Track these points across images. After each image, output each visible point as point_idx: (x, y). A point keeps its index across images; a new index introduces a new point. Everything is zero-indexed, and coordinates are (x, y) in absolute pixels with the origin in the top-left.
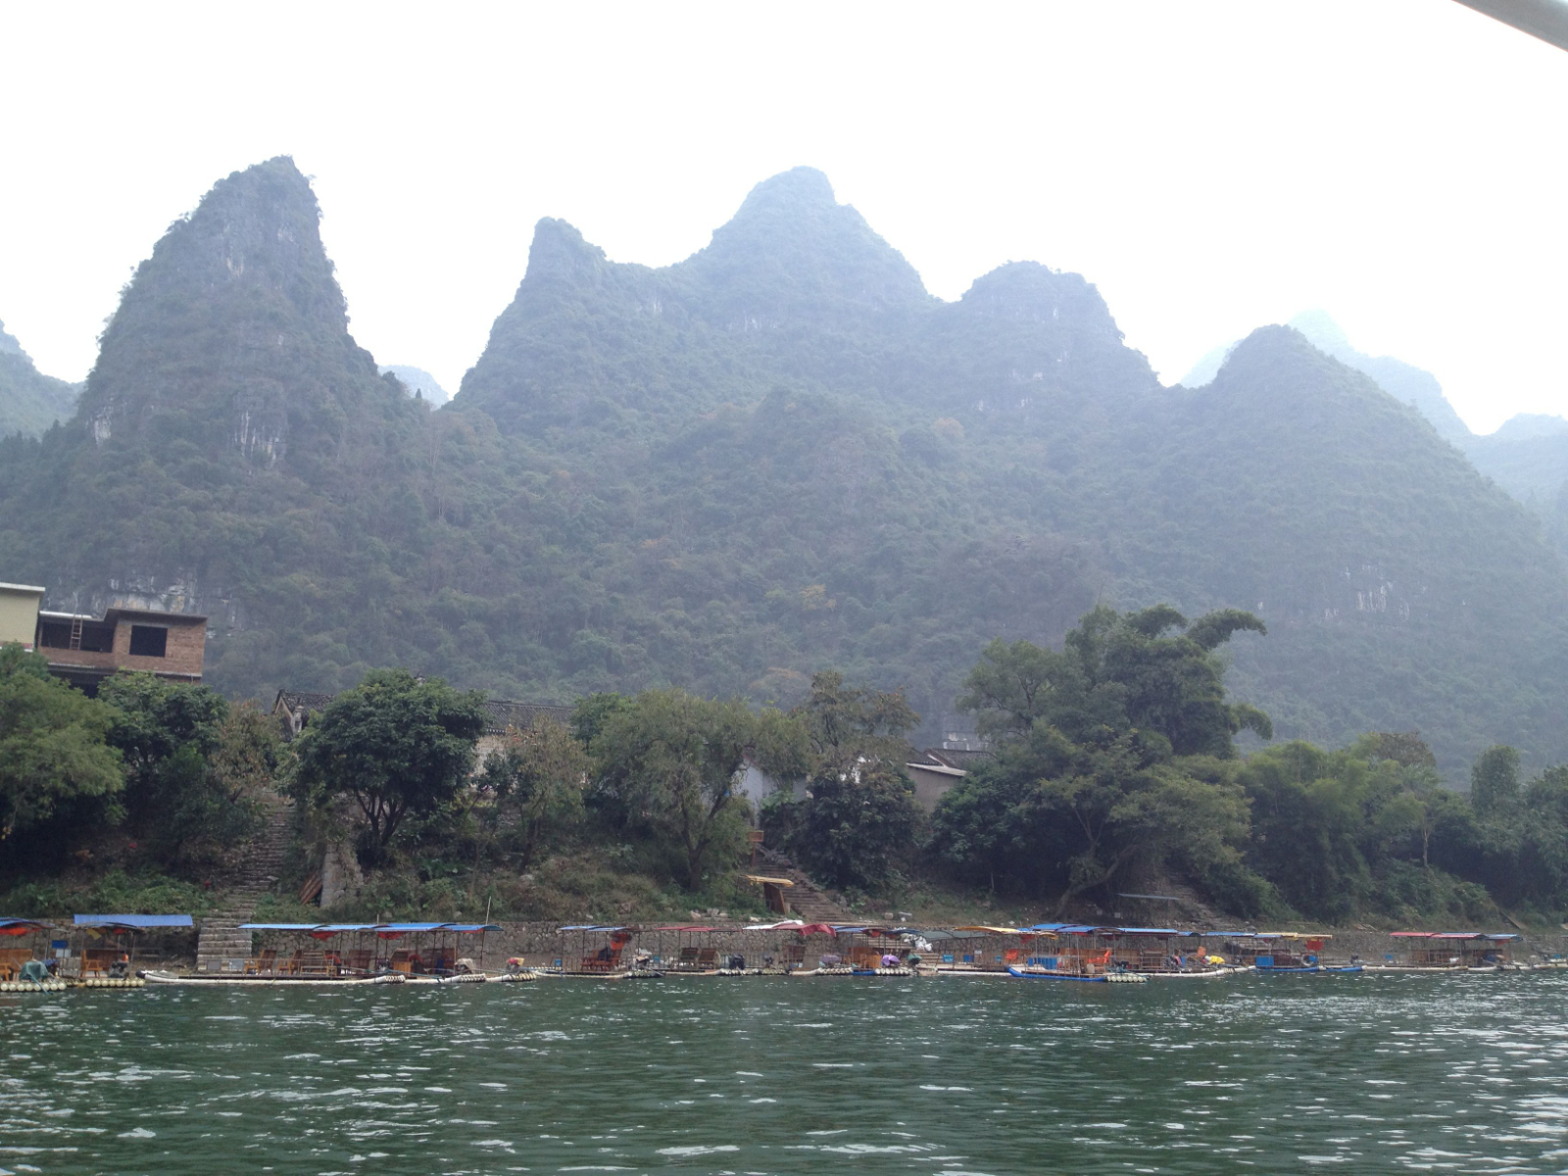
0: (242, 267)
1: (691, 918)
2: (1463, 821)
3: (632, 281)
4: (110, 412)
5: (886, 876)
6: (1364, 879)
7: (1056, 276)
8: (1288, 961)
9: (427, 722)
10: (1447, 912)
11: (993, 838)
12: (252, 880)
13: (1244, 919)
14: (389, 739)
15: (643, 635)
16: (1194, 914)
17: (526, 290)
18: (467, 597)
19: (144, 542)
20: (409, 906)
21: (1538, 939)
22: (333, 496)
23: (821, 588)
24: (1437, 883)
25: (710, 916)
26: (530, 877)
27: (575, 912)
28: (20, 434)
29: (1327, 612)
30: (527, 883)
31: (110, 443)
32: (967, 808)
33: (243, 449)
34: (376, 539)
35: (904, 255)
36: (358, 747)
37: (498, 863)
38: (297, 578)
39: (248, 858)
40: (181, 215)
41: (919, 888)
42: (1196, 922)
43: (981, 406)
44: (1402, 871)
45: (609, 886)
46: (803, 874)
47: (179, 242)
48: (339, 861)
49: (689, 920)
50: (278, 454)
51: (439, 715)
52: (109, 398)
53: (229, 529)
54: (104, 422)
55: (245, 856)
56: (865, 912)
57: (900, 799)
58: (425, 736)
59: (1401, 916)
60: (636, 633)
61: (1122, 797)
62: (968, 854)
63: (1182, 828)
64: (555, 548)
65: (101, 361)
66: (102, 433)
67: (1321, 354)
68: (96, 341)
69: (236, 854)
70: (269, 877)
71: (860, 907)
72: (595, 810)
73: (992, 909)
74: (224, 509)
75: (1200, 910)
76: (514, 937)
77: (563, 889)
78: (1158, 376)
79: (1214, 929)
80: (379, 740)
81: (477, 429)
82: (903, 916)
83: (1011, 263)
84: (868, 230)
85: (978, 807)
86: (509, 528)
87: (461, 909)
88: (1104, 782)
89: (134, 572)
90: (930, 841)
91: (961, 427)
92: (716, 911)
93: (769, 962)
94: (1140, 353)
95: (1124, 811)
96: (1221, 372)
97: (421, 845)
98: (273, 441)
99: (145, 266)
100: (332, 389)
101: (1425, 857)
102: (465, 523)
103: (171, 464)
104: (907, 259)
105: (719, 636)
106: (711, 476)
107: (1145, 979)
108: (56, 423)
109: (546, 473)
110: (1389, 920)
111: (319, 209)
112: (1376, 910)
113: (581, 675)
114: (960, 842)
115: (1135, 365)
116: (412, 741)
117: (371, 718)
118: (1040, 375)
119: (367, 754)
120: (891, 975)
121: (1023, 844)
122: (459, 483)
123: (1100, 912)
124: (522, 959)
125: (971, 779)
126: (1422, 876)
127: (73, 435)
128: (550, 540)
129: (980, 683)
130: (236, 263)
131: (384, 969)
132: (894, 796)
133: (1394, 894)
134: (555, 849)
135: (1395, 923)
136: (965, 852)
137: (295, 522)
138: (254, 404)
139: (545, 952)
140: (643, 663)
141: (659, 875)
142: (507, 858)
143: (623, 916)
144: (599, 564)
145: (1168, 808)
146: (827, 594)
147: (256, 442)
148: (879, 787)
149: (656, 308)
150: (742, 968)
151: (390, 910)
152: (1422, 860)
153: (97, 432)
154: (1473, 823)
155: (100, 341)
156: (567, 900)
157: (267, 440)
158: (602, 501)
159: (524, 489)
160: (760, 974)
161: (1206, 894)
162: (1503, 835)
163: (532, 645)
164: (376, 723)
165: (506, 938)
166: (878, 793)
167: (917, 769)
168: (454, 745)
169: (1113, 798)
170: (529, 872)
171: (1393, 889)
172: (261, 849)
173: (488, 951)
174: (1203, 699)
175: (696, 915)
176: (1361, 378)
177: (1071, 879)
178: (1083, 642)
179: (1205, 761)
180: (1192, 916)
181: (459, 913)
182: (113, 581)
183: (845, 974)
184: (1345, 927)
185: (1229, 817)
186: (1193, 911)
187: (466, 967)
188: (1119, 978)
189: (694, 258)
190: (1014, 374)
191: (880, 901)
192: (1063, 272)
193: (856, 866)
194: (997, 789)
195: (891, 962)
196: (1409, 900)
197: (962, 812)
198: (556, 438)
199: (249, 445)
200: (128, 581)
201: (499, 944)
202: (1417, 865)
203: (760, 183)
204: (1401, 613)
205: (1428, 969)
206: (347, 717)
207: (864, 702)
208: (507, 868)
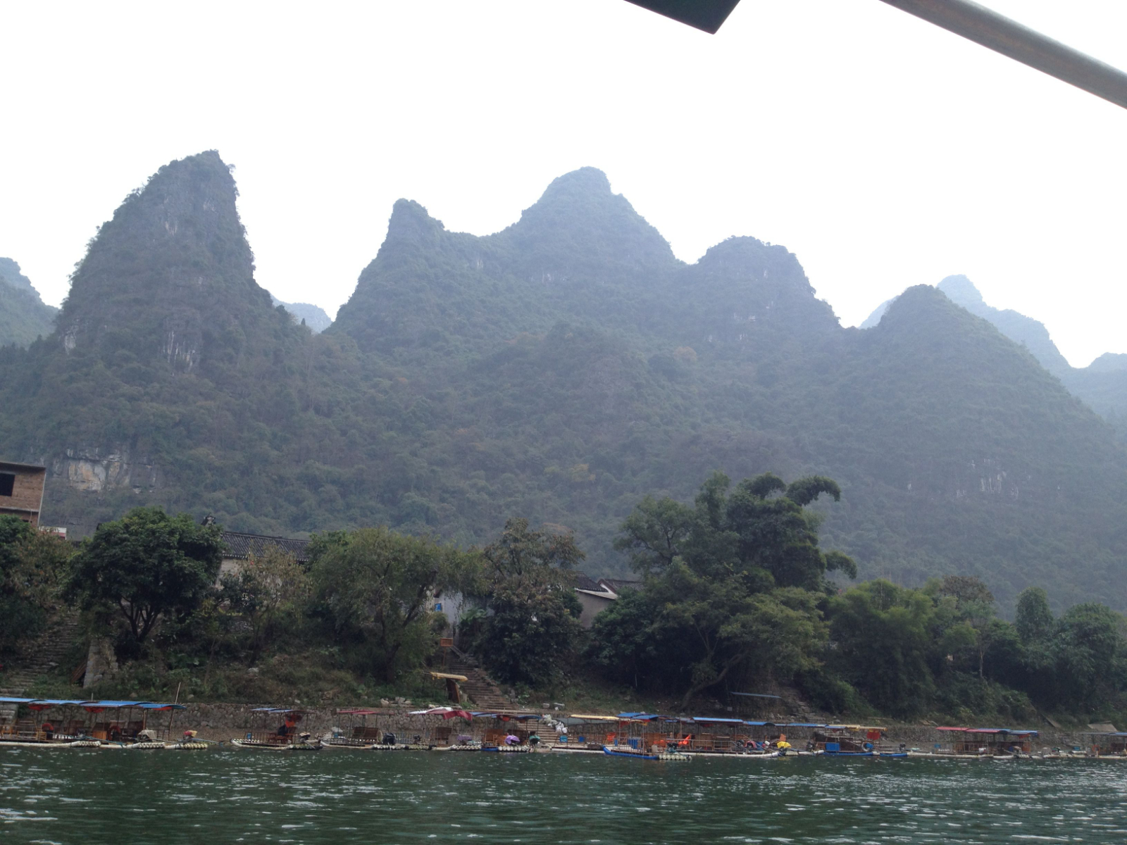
0: (176, 229)
1: (381, 704)
2: (1012, 643)
3: (464, 245)
4: (76, 330)
5: (549, 675)
6: (929, 684)
7: (766, 247)
8: (851, 747)
9: (170, 547)
10: (996, 713)
11: (632, 647)
12: (37, 665)
13: (832, 713)
14: (138, 559)
15: (454, 497)
16: (795, 710)
17: (385, 250)
18: (326, 468)
19: (92, 423)
20: (152, 689)
21: (1068, 735)
22: (232, 393)
23: (585, 467)
24: (990, 691)
25: (397, 703)
26: (256, 670)
27: (285, 697)
28: (14, 345)
29: (958, 492)
30: (251, 674)
31: (74, 352)
32: (613, 623)
33: (169, 358)
34: (261, 424)
35: (659, 231)
36: (114, 563)
37: (236, 658)
38: (202, 451)
39: (41, 648)
40: (134, 190)
41: (576, 686)
42: (795, 715)
43: (710, 339)
44: (963, 681)
45: (317, 678)
46: (485, 672)
47: (132, 209)
48: (99, 653)
49: (379, 706)
50: (194, 362)
51: (180, 541)
52: (75, 320)
53: (153, 414)
54: (72, 337)
55: (39, 646)
56: (529, 702)
57: (561, 616)
58: (167, 559)
59: (959, 715)
60: (448, 495)
61: (729, 617)
62: (613, 659)
63: (772, 643)
64: (393, 433)
65: (71, 292)
66: (70, 344)
67: (956, 306)
68: (68, 279)
69: (33, 645)
70: (51, 663)
71: (525, 698)
72: (320, 620)
73: (631, 702)
74: (152, 400)
75: (800, 706)
76: (234, 716)
77: (280, 680)
78: (839, 320)
79: (807, 720)
80: (130, 559)
81: (343, 348)
82: (557, 706)
83: (734, 237)
84: (633, 213)
85: (623, 622)
86: (360, 419)
87: (194, 692)
88: (715, 606)
89: (84, 444)
90: (586, 648)
91: (696, 353)
92: (402, 699)
93: (417, 739)
94: (826, 303)
95: (729, 629)
96: (883, 318)
97: (175, 642)
98: (191, 352)
99: (107, 226)
100: (236, 317)
101: (981, 670)
102: (328, 415)
103: (115, 368)
104: (661, 234)
105: (509, 499)
106: (509, 385)
107: (685, 758)
108: (40, 336)
109: (391, 380)
110: (948, 717)
111: (236, 189)
112: (939, 710)
113: (407, 525)
114: (607, 650)
115: (824, 310)
116: (156, 562)
117: (125, 543)
118: (753, 318)
119: (121, 570)
120: (511, 751)
121: (655, 652)
122: (325, 385)
123: (718, 706)
124: (196, 732)
125: (619, 602)
126: (979, 686)
127: (51, 346)
128: (390, 427)
129: (632, 527)
130: (172, 225)
131: (81, 736)
132: (555, 613)
133: (954, 698)
134: (281, 650)
135: (954, 721)
136: (610, 657)
137: (202, 411)
138: (178, 325)
139: (258, 728)
140: (452, 518)
141: (360, 671)
142: (243, 655)
143: (326, 701)
144: (425, 445)
145: (761, 627)
146: (590, 471)
147: (179, 353)
148: (543, 606)
149: (479, 264)
150: (393, 744)
151: (136, 691)
152: (979, 672)
153: (66, 344)
154: (1019, 646)
155: (72, 279)
156: (282, 689)
157: (187, 352)
158: (429, 400)
159: (373, 391)
160: (407, 748)
161: (806, 695)
162: (1042, 656)
163: (372, 503)
164: (128, 546)
165: (227, 716)
166: (542, 610)
167: (586, 593)
168: (190, 566)
169: (722, 619)
170: (257, 666)
171: (954, 695)
172: (53, 641)
173: (211, 725)
174: (800, 544)
175: (385, 702)
176: (985, 324)
177: (692, 680)
178: (710, 501)
179: (796, 592)
180: (792, 711)
181: (192, 696)
182: (69, 450)
183: (475, 750)
184: (913, 723)
185: (807, 635)
186: (794, 707)
187: (147, 737)
188: (669, 757)
189: (508, 229)
190: (735, 317)
191: (540, 694)
192: (771, 245)
193: (524, 667)
194: (637, 610)
195: (512, 741)
196: (966, 703)
197: (610, 627)
198: (401, 355)
199: (173, 355)
200: (80, 451)
201: (221, 720)
202: (975, 676)
203: (557, 178)
204: (1013, 494)
205: (963, 756)
206: (108, 541)
207: (543, 542)
208: (242, 662)
